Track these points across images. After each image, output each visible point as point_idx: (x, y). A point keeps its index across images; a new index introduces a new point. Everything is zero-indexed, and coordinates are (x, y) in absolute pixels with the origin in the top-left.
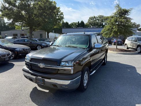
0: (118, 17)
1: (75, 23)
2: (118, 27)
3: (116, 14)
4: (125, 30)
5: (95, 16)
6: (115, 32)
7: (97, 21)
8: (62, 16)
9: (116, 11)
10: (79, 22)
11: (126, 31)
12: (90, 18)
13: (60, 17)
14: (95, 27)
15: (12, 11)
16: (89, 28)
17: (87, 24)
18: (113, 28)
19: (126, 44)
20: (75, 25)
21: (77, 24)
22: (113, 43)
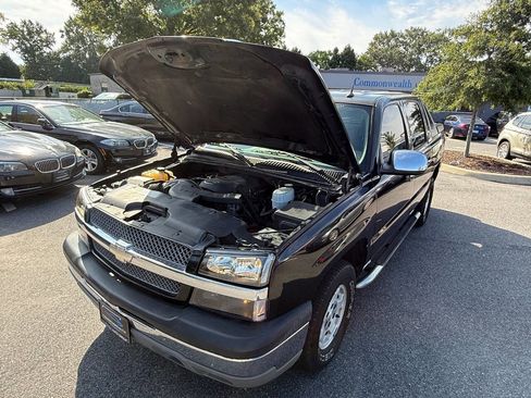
0: (492, 32)
1: (322, 53)
2: (486, 74)
3: (486, 21)
4: (513, 86)
5: (397, 31)
6: (474, 95)
7: (402, 48)
8: (280, 25)
9: (486, 8)
10: (336, 50)
11: (520, 91)
12: (376, 38)
13: (272, 30)
14: (391, 70)
15: (115, 6)
16: (370, 73)
17: (363, 57)
18: (464, 77)
19: (504, 140)
20: (323, 59)
21: (331, 58)
22: (452, 131)
